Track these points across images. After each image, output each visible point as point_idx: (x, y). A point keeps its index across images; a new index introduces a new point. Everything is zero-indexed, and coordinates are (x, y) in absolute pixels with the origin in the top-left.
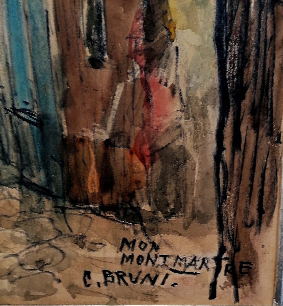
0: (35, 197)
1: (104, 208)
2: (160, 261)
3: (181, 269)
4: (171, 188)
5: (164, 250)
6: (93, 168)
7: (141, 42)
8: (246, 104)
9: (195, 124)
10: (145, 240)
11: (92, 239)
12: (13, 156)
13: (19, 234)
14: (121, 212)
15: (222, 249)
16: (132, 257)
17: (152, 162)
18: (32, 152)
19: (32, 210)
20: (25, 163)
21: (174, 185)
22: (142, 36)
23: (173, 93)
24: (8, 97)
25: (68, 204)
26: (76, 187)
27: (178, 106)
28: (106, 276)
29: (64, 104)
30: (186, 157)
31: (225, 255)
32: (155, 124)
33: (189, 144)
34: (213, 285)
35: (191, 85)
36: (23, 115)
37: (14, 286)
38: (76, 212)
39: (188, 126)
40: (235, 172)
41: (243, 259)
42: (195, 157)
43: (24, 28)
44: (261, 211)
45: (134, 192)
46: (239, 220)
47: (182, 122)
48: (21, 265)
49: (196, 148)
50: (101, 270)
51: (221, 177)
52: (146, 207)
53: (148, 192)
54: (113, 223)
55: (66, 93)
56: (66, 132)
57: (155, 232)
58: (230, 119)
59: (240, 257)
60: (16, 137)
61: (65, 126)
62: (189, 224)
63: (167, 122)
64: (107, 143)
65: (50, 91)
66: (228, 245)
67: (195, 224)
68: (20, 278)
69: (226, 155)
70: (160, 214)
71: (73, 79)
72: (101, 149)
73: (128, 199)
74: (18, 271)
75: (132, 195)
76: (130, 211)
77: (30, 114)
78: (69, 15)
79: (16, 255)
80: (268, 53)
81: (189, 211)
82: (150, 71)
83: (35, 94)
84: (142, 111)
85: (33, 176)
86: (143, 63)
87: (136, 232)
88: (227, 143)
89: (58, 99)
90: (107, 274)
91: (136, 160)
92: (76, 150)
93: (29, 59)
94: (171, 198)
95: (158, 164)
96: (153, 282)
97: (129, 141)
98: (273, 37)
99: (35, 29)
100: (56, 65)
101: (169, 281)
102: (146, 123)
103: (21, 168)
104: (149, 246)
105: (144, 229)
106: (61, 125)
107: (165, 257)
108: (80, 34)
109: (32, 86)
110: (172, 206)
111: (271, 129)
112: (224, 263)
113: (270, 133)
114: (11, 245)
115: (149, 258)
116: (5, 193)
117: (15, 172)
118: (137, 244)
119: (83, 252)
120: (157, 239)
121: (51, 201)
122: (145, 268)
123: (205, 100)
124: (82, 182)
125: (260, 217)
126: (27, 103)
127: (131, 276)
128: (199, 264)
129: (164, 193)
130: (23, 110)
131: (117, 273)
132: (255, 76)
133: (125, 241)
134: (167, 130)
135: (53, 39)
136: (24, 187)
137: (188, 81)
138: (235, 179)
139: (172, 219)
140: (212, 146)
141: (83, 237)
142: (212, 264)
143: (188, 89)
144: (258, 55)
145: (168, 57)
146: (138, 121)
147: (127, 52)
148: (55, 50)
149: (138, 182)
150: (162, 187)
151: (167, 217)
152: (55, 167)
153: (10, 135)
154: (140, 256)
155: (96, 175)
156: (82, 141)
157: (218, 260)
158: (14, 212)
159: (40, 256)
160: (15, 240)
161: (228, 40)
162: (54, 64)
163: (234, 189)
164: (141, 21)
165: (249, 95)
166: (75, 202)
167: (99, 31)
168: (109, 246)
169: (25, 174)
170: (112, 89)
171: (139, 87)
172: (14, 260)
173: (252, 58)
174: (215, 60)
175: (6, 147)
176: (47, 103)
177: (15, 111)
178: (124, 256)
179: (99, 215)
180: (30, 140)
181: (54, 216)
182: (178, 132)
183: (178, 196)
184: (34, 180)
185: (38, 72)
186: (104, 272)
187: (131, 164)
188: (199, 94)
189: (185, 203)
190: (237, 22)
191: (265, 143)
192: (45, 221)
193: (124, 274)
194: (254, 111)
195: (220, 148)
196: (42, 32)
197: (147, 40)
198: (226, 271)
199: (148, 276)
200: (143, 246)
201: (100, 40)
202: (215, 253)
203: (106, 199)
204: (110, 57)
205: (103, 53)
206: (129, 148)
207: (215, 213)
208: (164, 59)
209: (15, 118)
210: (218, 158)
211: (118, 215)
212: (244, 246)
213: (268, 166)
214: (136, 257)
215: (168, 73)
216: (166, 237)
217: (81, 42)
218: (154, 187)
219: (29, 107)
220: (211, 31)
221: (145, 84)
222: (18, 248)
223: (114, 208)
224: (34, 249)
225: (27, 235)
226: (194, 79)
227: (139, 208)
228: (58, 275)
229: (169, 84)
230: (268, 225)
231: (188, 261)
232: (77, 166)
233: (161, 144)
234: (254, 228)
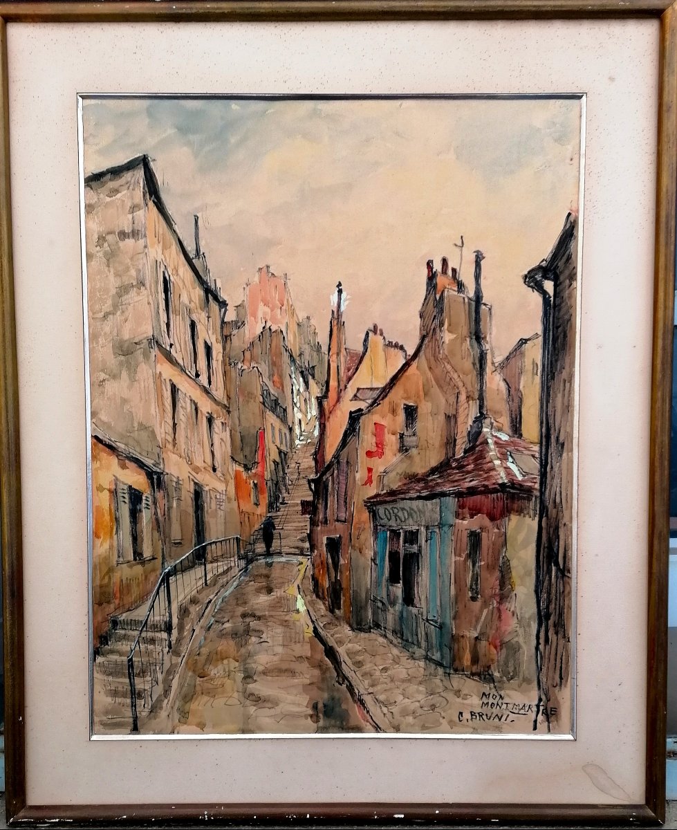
0: (433, 666)
1: (473, 674)
2: (504, 706)
3: (516, 712)
4: (511, 664)
5: (506, 700)
6: (468, 650)
7: (497, 591)
8: (551, 622)
9: (525, 630)
10: (496, 694)
11: (464, 692)
12: (423, 644)
13: (422, 688)
14: (483, 677)
15: (540, 700)
16: (488, 703)
17: (501, 649)
18: (434, 642)
19: (430, 674)
20: (429, 647)
21: (513, 662)
22: (499, 587)
23: (513, 615)
24: (425, 613)
25: (452, 671)
26: (457, 662)
27: (516, 621)
28: (472, 715)
29: (455, 618)
30: (519, 647)
31: (542, 703)
32: (503, 629)
33: (521, 640)
34: (535, 721)
35: (523, 611)
36: (432, 622)
37: (416, 720)
38: (457, 676)
39: (521, 631)
40: (547, 657)
41: (552, 706)
42: (525, 647)
43: (438, 581)
44: (561, 678)
45: (490, 666)
46: (550, 682)
47: (518, 629)
48: (421, 707)
49: (525, 642)
50: (469, 711)
51: (539, 658)
52: (496, 674)
53: (498, 666)
54: (477, 683)
55: (457, 612)
56: (454, 632)
57: (501, 689)
58: (543, 629)
59: (550, 705)
60: (426, 634)
61: (454, 629)
62: (521, 684)
63: (509, 629)
64: (477, 638)
65: (448, 611)
66: (543, 697)
67: (524, 685)
68: (420, 715)
69: (541, 647)
70: (505, 678)
71: (461, 606)
72: (473, 641)
73: (487, 669)
74: (420, 711)
75: (489, 667)
76: (487, 676)
77: (436, 622)
78: (462, 576)
79: (419, 701)
80: (561, 598)
81: (521, 678)
82: (501, 604)
83: (439, 612)
84: (496, 622)
85: (433, 655)
86: (498, 600)
87: (490, 689)
88: (542, 641)
89: (452, 615)
90: (472, 714)
91: (492, 648)
92: (459, 641)
93: (439, 598)
94: (511, 669)
95: (504, 650)
96: (500, 720)
97: (488, 638)
98: (563, 592)
99: (443, 581)
100: (453, 599)
101: (509, 719)
102: (498, 629)
103: (427, 650)
104: (498, 697)
105: (495, 687)
106: (452, 629)
107: (507, 704)
108: (466, 585)
109: (439, 608)
110: (511, 674)
111: (564, 635)
112: (541, 708)
113: (564, 637)
114: (416, 695)
115: (498, 704)
116: (416, 664)
117: (424, 653)
118: (491, 696)
119: (459, 700)
120: (502, 693)
121: (442, 669)
122: (496, 711)
123: (529, 619)
124: (460, 659)
125: (561, 682)
126: (434, 617)
127: (487, 715)
128: (527, 709)
129: (507, 667)
130: (432, 620)
131: (479, 713)
132: (555, 608)
133: (484, 694)
134: (510, 633)
135: (453, 587)
136: (427, 661)
137: (521, 609)
138: (547, 660)
139: (511, 681)
140: (534, 642)
141: (459, 691)
142: (535, 709)
143: (521, 613)
144: (556, 599)
145: (511, 598)
146: (494, 627)
147: (490, 595)
148: (453, 592)
149: (492, 660)
150: (506, 664)
151: (508, 680)
152: (446, 650)
153: (423, 633)
154: (493, 703)
155: (469, 655)
156: (463, 636)
157: (538, 706)
158: (420, 675)
159: (433, 702)
160: (418, 692)
161: (541, 592)
162: (452, 599)
163: (546, 666)
164: (498, 581)
165: (552, 618)
166: (456, 670)
167: (477, 584)
168: (474, 697)
169: (429, 654)
170: (481, 611)
171: (496, 611)
172: (417, 704)
173: (553, 601)
174: (535, 600)
175: (420, 639)
176: (446, 617)
177: (428, 620)
178: (483, 703)
179: (470, 678)
180: (434, 635)
181: (443, 678)
182: (515, 634)
183: (515, 668)
184: (433, 657)
185: (443, 602)
186: (471, 712)
187: (489, 650)
188: (527, 616)
189: (519, 672)
190: (546, 584)
191: (562, 642)
192: (437, 681)
193: (483, 714)
194: (555, 626)
195: (538, 643)
196: (447, 583)
197: (501, 589)
198: (543, 713)
199: (497, 715)
200: (494, 697)
201: (477, 588)
202: (536, 702)
203: (474, 669)
204: (482, 597)
205: (478, 595)
206: (488, 641)
207: (536, 679)
208: (509, 599)
209: (427, 624)
210: (537, 648)
211: (480, 679)
212: (552, 699)
213: (564, 654)
214: (490, 704)
215: (511, 605)
216: (508, 692)
217: (467, 589)
218: (502, 663)
219: (435, 619)
220: (533, 588)
221: (499, 610)
222: (420, 697)
223: (479, 674)
224: (429, 697)
225: (426, 689)
226: (524, 609)
227: (493, 675)
228: (443, 714)
229: (511, 610)
230: (565, 686)
231: (521, 707)
232: (458, 650)
233: (506, 640)
234: (558, 687)
